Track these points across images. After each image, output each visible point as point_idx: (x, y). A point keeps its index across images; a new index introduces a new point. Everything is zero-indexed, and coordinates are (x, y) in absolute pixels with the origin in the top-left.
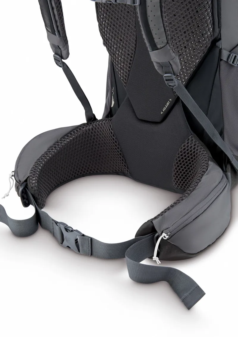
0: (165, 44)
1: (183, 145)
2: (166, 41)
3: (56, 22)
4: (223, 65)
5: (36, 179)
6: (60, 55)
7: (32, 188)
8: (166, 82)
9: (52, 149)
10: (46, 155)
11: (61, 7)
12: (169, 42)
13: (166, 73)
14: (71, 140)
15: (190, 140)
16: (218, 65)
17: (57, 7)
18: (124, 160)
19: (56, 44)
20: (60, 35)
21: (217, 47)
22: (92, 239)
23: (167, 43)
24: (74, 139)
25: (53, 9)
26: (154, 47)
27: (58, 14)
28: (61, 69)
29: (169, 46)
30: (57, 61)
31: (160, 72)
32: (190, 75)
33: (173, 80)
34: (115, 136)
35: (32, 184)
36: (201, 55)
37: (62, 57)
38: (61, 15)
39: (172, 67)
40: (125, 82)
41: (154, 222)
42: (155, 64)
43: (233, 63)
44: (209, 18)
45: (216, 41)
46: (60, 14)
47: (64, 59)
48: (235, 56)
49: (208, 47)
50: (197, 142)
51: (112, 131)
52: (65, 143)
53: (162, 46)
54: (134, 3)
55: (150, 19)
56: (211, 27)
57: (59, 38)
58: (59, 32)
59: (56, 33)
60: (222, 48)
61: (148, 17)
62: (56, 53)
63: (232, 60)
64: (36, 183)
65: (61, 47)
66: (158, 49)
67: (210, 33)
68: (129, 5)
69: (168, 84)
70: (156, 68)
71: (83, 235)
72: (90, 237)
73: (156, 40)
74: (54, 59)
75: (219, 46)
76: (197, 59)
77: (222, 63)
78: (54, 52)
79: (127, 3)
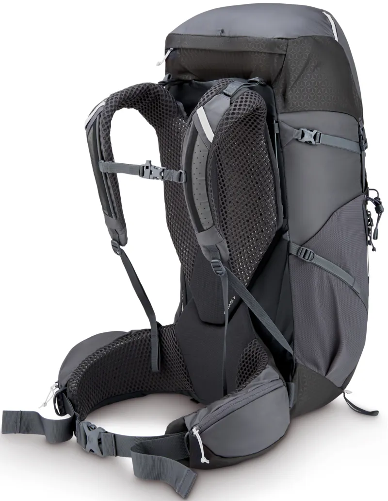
0: (212, 225)
1: (245, 349)
2: (212, 222)
3: (112, 202)
4: (292, 260)
5: (76, 383)
6: (118, 240)
7: (70, 392)
8: (213, 269)
9: (101, 351)
10: (93, 357)
11: (118, 186)
12: (216, 223)
13: (213, 259)
14: (125, 344)
15: (253, 343)
16: (287, 261)
17: (113, 186)
18: (187, 373)
19: (114, 228)
20: (117, 217)
21: (284, 239)
22: (115, 435)
23: (214, 224)
24: (129, 343)
25: (109, 188)
26: (201, 229)
27: (114, 194)
28: (119, 257)
29: (216, 227)
30: (115, 248)
31: (207, 257)
32: (255, 269)
33: (220, 267)
34: (178, 344)
35: (71, 387)
36: (265, 246)
37: (120, 244)
38: (119, 199)
39: (220, 253)
40: (189, 279)
41: (186, 419)
42: (203, 249)
43: (304, 257)
44: (272, 206)
45: (281, 232)
46: (116, 194)
47: (122, 246)
48: (306, 250)
49: (272, 238)
50: (261, 346)
51: (175, 338)
52: (117, 346)
53: (208, 227)
54: (180, 181)
55: (195, 197)
56: (275, 215)
57: (116, 220)
58: (115, 213)
59: (113, 215)
60: (291, 241)
61: (194, 195)
62: (114, 239)
63: (303, 254)
64: (75, 386)
65: (118, 231)
66: (204, 230)
67: (274, 223)
68: (175, 183)
69: (215, 271)
70: (204, 253)
71: (106, 432)
72: (113, 434)
73: (202, 221)
74: (112, 246)
75: (286, 239)
76: (260, 251)
77: (291, 257)
78: (112, 237)
79: (174, 181)
